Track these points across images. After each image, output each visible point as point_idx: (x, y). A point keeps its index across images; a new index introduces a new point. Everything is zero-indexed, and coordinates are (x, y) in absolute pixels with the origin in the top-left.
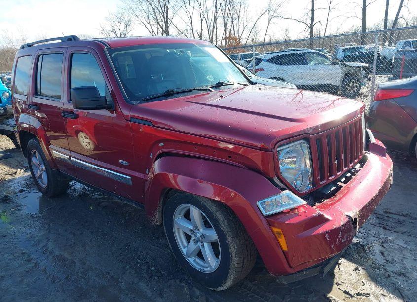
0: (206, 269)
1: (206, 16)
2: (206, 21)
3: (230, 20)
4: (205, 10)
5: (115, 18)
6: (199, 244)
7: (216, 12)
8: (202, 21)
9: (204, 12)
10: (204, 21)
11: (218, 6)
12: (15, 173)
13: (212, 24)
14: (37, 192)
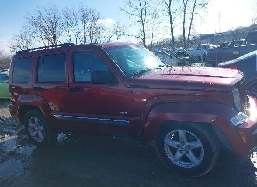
0: (191, 166)
1: (79, 36)
2: (80, 39)
3: (94, 37)
4: (78, 32)
5: (20, 38)
6: (184, 152)
7: (85, 33)
8: (76, 39)
9: (78, 33)
10: (78, 38)
11: (86, 29)
12: (4, 137)
13: (83, 40)
14: (31, 146)
